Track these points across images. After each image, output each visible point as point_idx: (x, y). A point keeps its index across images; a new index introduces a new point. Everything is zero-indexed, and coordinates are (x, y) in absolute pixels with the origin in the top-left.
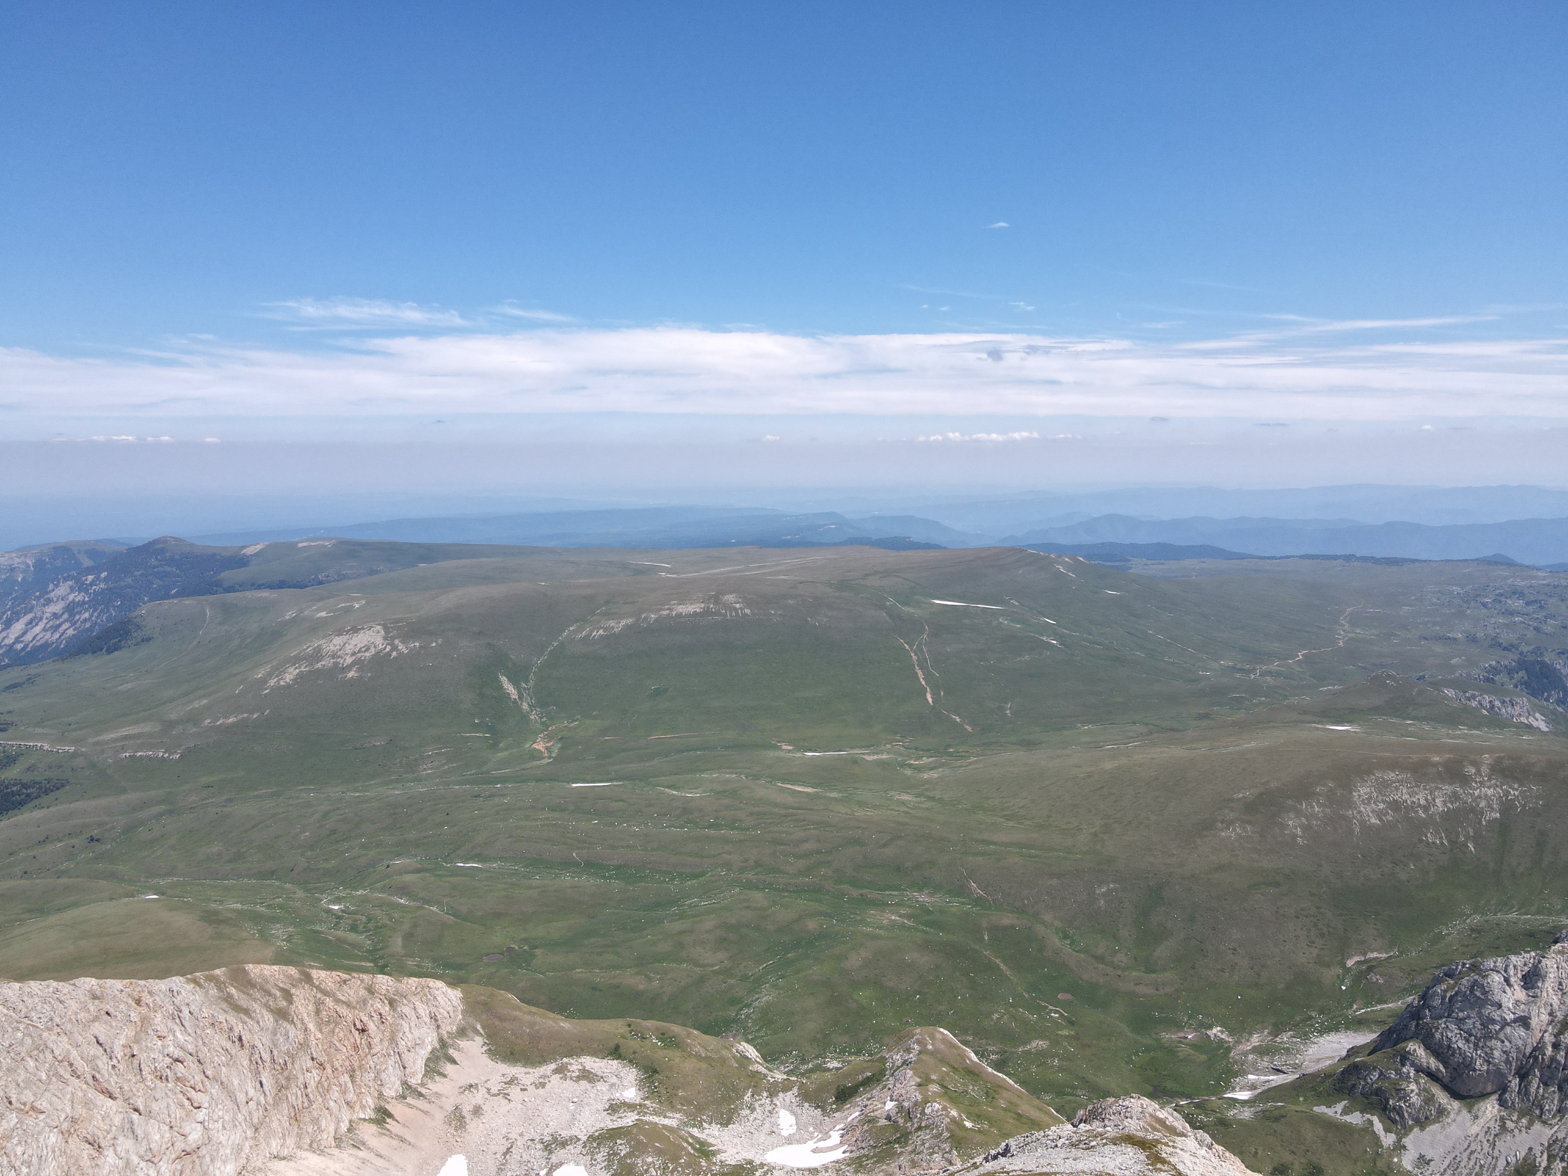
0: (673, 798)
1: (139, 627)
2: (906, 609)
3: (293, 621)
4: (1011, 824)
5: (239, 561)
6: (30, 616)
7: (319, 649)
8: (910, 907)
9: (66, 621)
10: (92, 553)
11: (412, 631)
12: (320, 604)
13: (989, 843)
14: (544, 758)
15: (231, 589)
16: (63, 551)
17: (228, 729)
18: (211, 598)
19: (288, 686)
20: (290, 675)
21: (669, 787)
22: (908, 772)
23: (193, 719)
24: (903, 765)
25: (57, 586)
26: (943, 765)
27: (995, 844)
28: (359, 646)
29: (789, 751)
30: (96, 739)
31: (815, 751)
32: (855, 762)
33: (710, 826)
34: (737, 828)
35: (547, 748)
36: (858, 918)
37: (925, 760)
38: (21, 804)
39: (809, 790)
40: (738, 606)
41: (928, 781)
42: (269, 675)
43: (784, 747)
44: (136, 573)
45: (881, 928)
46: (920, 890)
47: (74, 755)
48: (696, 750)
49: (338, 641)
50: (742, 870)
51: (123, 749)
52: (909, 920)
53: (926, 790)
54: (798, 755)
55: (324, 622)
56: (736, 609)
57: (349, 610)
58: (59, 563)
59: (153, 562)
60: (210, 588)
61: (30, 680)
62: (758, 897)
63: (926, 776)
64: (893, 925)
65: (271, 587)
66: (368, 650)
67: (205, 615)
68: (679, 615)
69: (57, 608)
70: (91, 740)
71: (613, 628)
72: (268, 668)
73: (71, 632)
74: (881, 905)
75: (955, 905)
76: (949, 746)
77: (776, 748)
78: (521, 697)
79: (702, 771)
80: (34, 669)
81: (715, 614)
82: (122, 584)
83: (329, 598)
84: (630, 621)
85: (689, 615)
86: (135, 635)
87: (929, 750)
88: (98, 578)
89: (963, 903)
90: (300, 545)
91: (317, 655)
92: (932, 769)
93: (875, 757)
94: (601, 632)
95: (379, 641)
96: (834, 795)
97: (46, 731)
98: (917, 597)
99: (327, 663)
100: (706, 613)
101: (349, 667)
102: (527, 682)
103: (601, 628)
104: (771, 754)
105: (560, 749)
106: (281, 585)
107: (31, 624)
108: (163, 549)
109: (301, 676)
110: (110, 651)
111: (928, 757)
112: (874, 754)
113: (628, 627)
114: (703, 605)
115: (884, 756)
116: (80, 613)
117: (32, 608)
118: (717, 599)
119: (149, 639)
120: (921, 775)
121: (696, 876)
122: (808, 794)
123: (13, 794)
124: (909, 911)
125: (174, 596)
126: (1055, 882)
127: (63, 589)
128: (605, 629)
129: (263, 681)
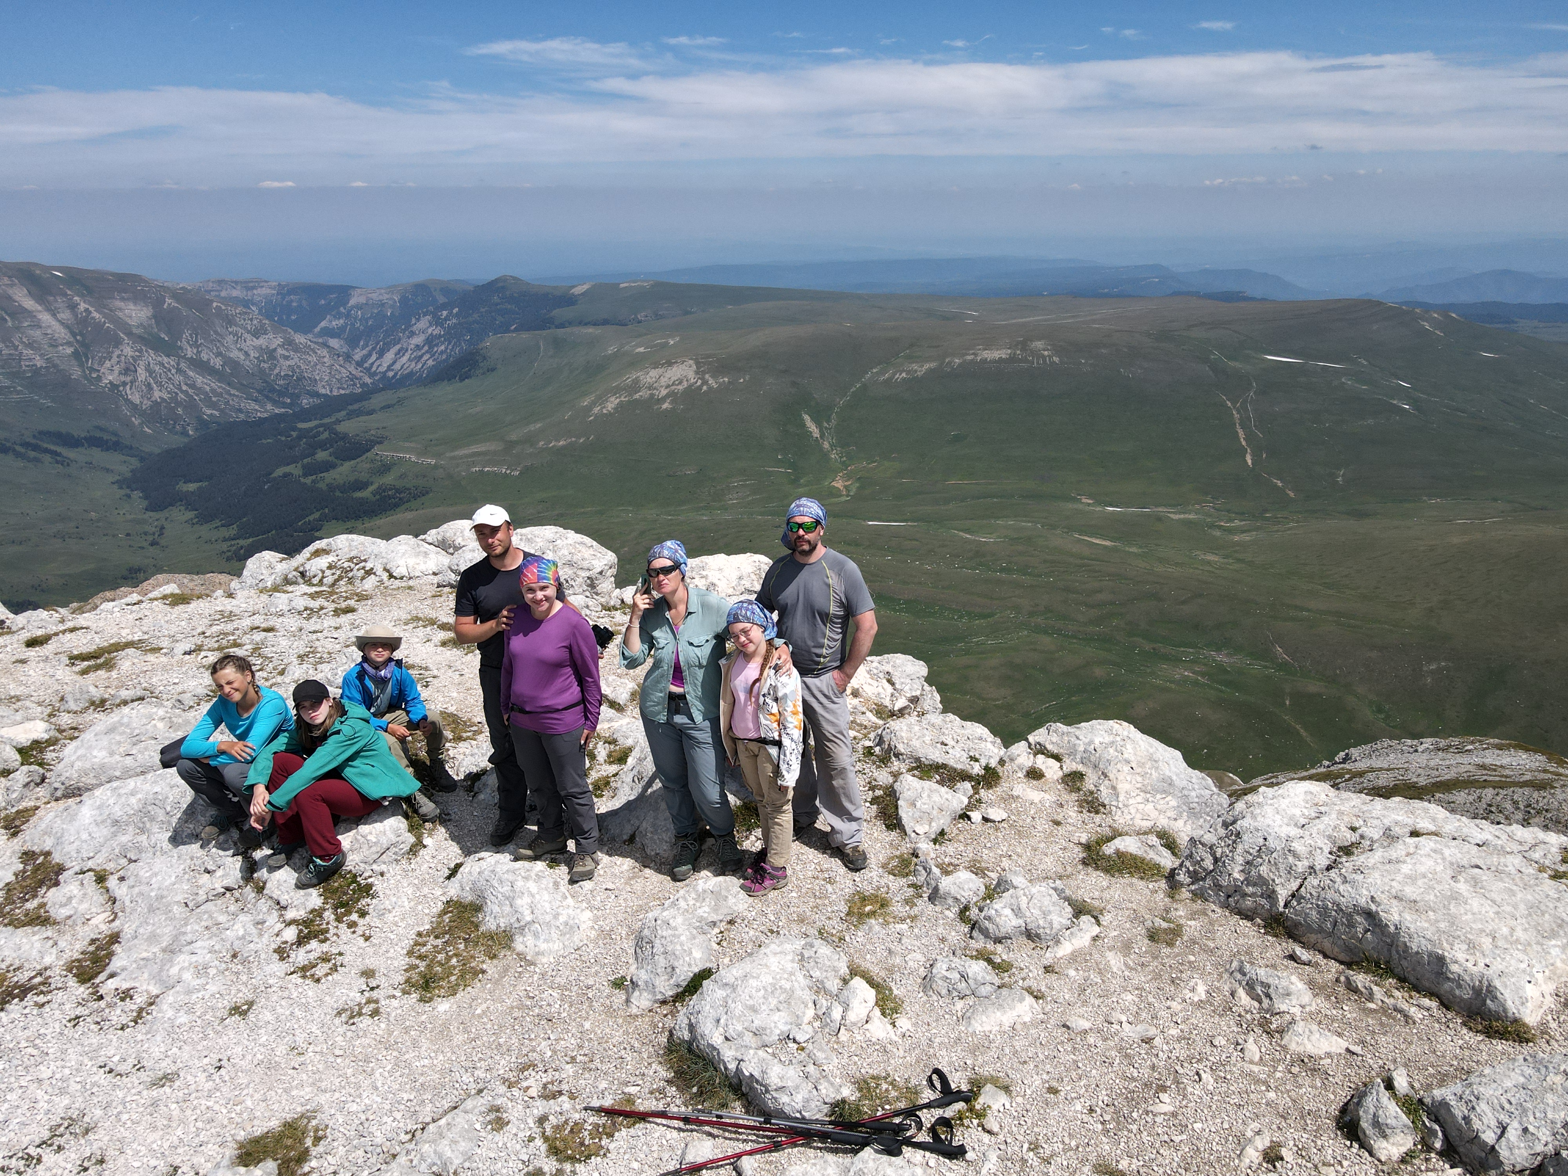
0: (967, 541)
1: (484, 358)
2: (1231, 363)
3: (615, 355)
4: (1330, 592)
5: (568, 300)
6: (398, 347)
7: (636, 381)
8: (1205, 665)
9: (427, 352)
10: (446, 289)
11: (721, 367)
12: (639, 340)
13: (1302, 609)
14: (841, 496)
15: (562, 326)
16: (421, 288)
17: (559, 451)
18: (545, 333)
19: (610, 414)
20: (612, 404)
21: (962, 531)
22: (1217, 533)
23: (530, 440)
24: (1212, 526)
25: (418, 320)
26: (1257, 529)
27: (1308, 610)
28: (673, 379)
29: (1089, 505)
30: (452, 454)
31: (1117, 507)
32: (1159, 519)
33: (1002, 570)
34: (1030, 574)
35: (846, 487)
36: (1149, 670)
37: (1237, 523)
38: (396, 506)
39: (1108, 543)
40: (1046, 353)
41: (1238, 544)
42: (593, 404)
43: (1084, 500)
44: (482, 310)
45: (1171, 682)
46: (1218, 650)
47: (436, 467)
48: (994, 497)
49: (654, 373)
50: (1031, 614)
51: (474, 464)
52: (1203, 677)
53: (1236, 551)
54: (1098, 509)
55: (641, 358)
56: (1044, 357)
57: (665, 345)
58: (419, 299)
59: (496, 299)
60: (545, 323)
61: (400, 402)
62: (1046, 642)
63: (1236, 538)
64: (1185, 679)
65: (595, 324)
66: (680, 383)
67: (539, 348)
68: (984, 361)
69: (418, 340)
70: (448, 455)
71: (916, 371)
72: (593, 397)
73: (431, 363)
74: (1176, 660)
75: (1256, 667)
76: (1266, 511)
77: (1075, 500)
78: (822, 436)
79: (998, 518)
80: (401, 393)
81: (1020, 361)
82: (471, 319)
83: (646, 334)
84: (933, 365)
85: (994, 361)
86: (481, 365)
87: (1243, 513)
88: (451, 313)
89: (1266, 667)
90: (622, 286)
91: (635, 386)
92: (1243, 532)
93: (1182, 516)
94: (904, 375)
95: (691, 375)
96: (1134, 550)
97: (412, 445)
98: (1247, 352)
99: (644, 394)
100: (1012, 359)
101: (664, 399)
102: (828, 422)
103: (904, 371)
104: (1070, 506)
105: (858, 488)
106: (605, 322)
107: (400, 353)
108: (503, 287)
109: (621, 404)
110: (462, 380)
111: (1241, 520)
112: (1180, 513)
113: (931, 371)
114: (1009, 351)
115: (1191, 517)
116: (437, 345)
117: (400, 340)
118: (1024, 345)
119: (493, 370)
120: (1231, 537)
121: (985, 616)
122: (1106, 547)
123: (390, 497)
124: (1204, 669)
125: (513, 331)
126: (1374, 654)
127: (423, 323)
128: (908, 372)
129: (589, 408)
